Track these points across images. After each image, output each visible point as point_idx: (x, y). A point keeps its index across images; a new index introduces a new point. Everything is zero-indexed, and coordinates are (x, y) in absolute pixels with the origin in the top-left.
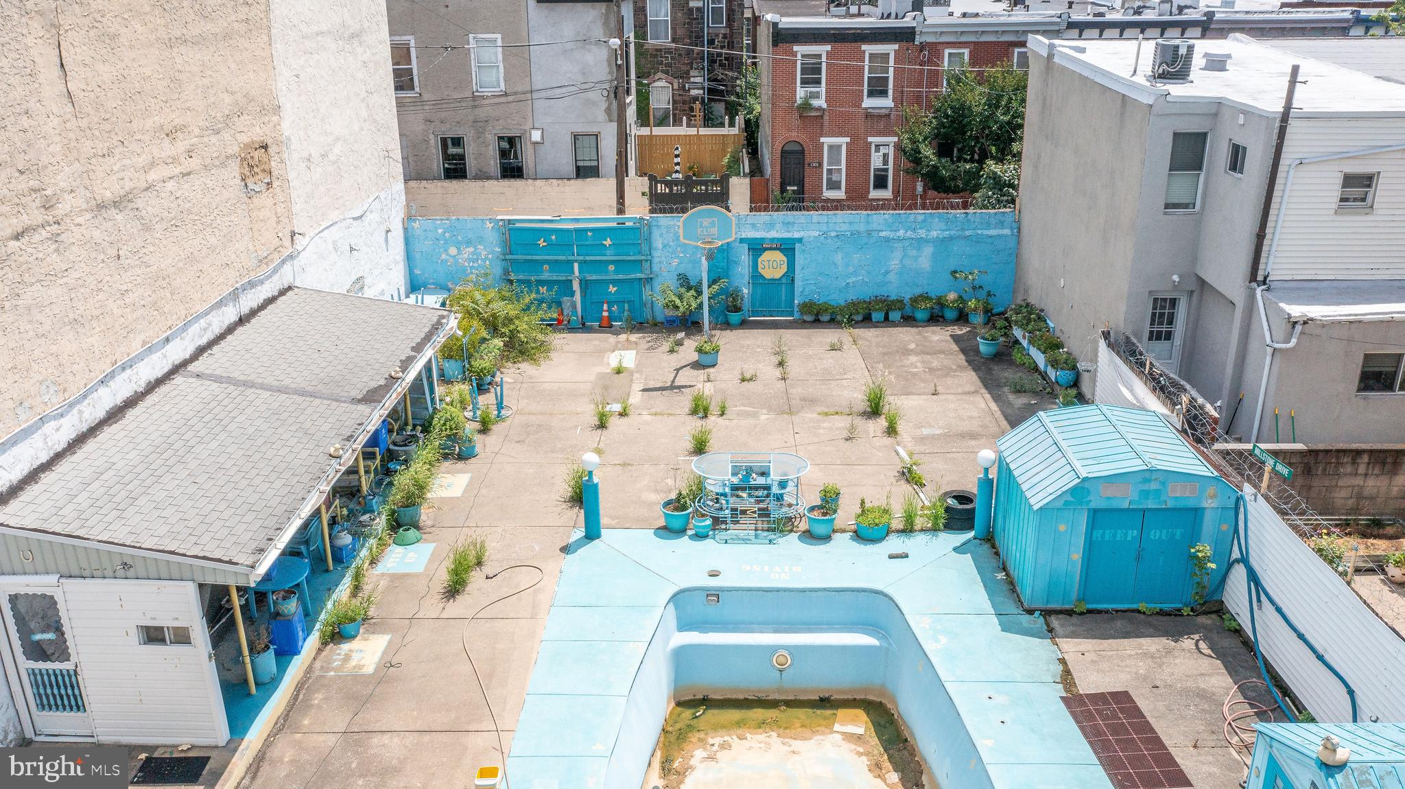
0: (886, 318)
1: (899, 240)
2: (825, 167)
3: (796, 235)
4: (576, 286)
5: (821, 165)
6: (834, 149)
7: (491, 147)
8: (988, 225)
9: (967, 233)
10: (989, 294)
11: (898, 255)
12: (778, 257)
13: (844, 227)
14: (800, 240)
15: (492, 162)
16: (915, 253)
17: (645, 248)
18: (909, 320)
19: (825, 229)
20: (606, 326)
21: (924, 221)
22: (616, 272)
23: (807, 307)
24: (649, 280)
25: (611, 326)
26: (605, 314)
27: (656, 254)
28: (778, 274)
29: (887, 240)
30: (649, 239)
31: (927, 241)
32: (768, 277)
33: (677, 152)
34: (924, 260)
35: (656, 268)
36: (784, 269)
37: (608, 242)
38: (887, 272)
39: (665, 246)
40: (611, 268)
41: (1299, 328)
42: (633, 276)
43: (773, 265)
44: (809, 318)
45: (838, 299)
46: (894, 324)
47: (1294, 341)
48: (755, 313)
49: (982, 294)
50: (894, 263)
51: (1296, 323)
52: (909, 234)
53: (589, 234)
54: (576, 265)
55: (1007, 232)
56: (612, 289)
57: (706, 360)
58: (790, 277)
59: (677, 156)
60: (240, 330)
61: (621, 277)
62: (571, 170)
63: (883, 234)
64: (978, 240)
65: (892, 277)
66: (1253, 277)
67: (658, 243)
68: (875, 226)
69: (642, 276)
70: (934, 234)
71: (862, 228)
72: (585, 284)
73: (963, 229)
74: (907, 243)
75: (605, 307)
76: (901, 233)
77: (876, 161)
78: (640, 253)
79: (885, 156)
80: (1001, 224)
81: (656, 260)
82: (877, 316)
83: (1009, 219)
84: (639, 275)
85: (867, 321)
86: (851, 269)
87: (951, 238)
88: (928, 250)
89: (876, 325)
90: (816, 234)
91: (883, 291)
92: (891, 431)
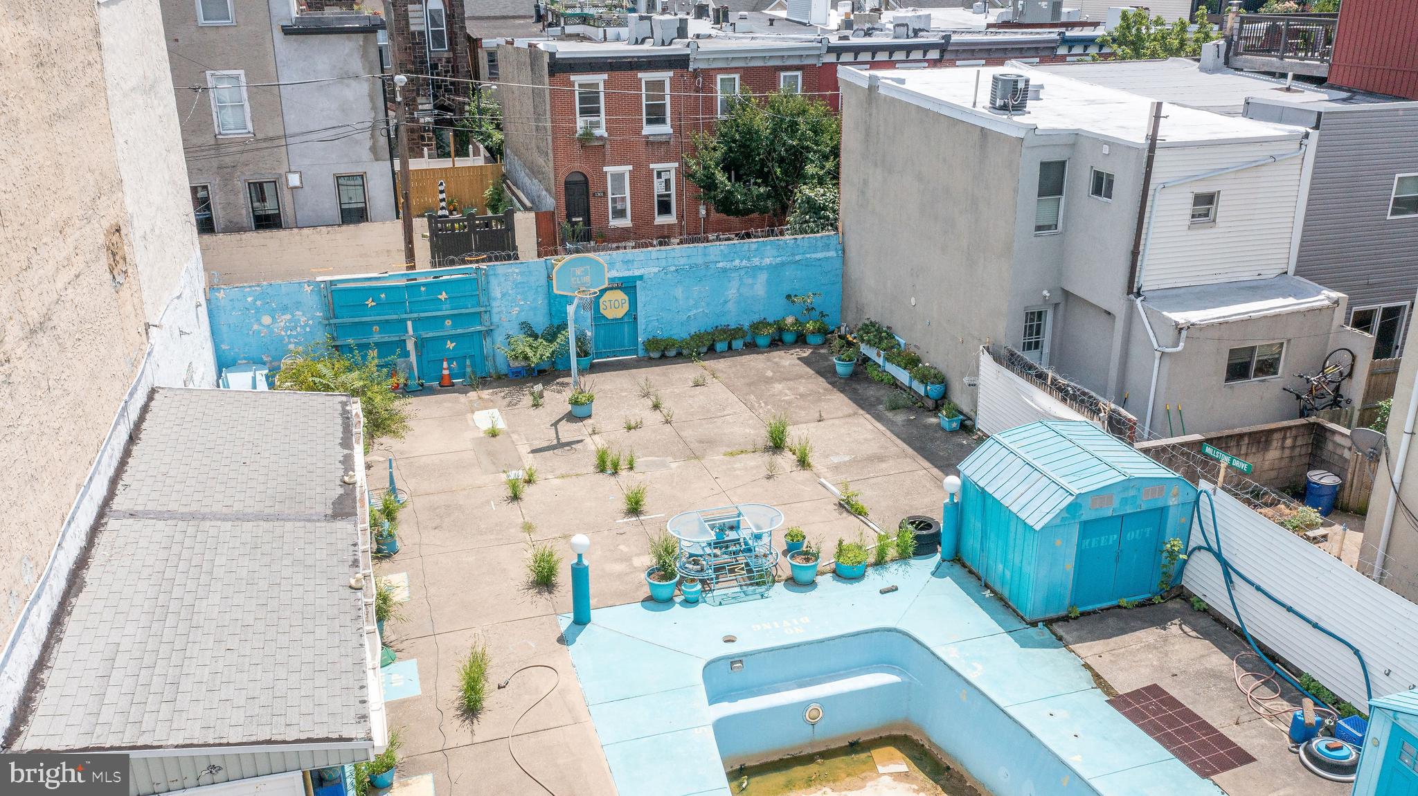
0: (730, 348)
1: (737, 269)
2: (610, 196)
3: (637, 273)
4: (410, 346)
5: (605, 194)
6: (618, 178)
7: (241, 196)
8: (815, 249)
9: (797, 258)
10: (822, 315)
11: (735, 284)
12: (620, 296)
13: (683, 261)
14: (641, 278)
15: (244, 212)
16: (750, 281)
17: (483, 299)
18: (752, 347)
19: (664, 263)
20: (446, 386)
21: (757, 250)
22: (454, 326)
23: (652, 344)
24: (489, 332)
25: (453, 385)
26: (446, 372)
27: (494, 304)
28: (620, 313)
29: (724, 270)
30: (486, 290)
31: (760, 268)
32: (610, 317)
33: (441, 188)
34: (759, 287)
35: (495, 319)
36: (626, 307)
37: (443, 296)
38: (726, 302)
39: (503, 295)
40: (448, 323)
41: (1184, 333)
42: (472, 329)
43: (615, 306)
44: (655, 355)
45: (680, 332)
46: (740, 353)
47: (1182, 344)
48: (599, 355)
49: (815, 314)
50: (732, 292)
51: (1181, 329)
52: (745, 263)
53: (423, 289)
54: (409, 324)
55: (832, 254)
56: (450, 345)
57: (580, 411)
58: (632, 316)
59: (442, 192)
60: (136, 450)
61: (459, 331)
62: (336, 214)
63: (720, 265)
64: (808, 264)
65: (731, 306)
66: (1130, 291)
67: (496, 292)
68: (712, 258)
69: (483, 328)
70: (767, 261)
71: (700, 261)
72: (421, 344)
73: (793, 255)
74: (742, 272)
75: (445, 365)
76: (737, 262)
77: (658, 188)
78: (479, 305)
79: (667, 182)
80: (827, 247)
81: (495, 310)
82: (721, 346)
83: (834, 241)
84: (479, 328)
85: (711, 352)
86: (691, 302)
87: (783, 264)
88: (763, 277)
89: (721, 355)
90: (656, 270)
91: (723, 321)
92: (803, 463)
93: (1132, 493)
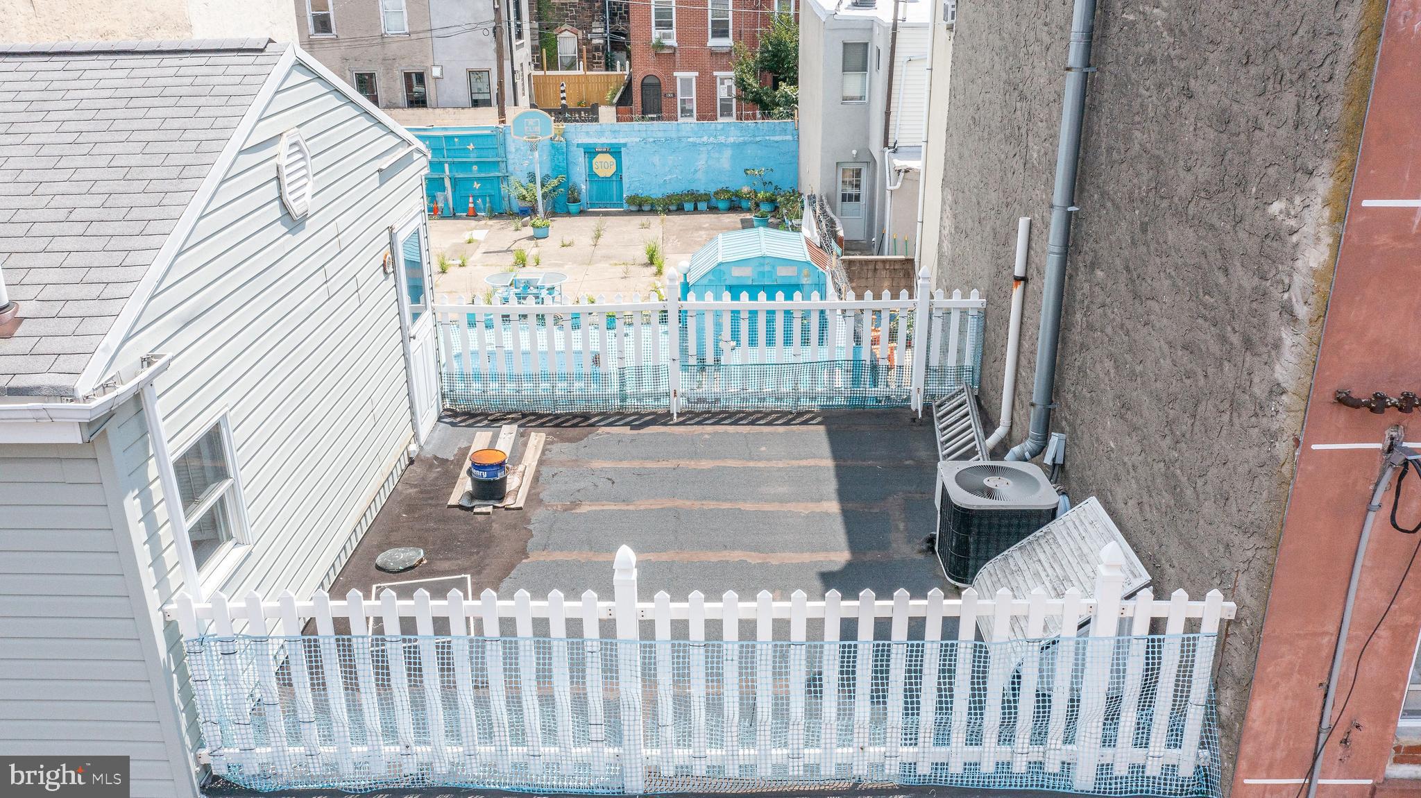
0: (696, 208)
1: (705, 144)
2: (679, 97)
3: (622, 141)
4: (447, 183)
5: (675, 95)
6: (687, 82)
7: (398, 82)
8: (774, 133)
9: (758, 139)
10: (776, 188)
11: (704, 156)
12: (608, 159)
13: (660, 134)
14: (625, 145)
15: (400, 95)
16: (716, 155)
17: (501, 151)
18: (713, 209)
19: (644, 135)
20: (473, 215)
21: (723, 129)
22: (480, 171)
23: (632, 200)
24: (506, 178)
25: (476, 215)
26: (471, 205)
27: (510, 156)
28: (609, 172)
29: (694, 145)
30: (504, 144)
31: (726, 145)
32: (601, 175)
33: (562, 88)
34: (725, 161)
35: (511, 168)
36: (614, 169)
37: (471, 147)
38: (696, 171)
39: (517, 150)
40: (475, 168)
41: (902, 174)
42: (492, 175)
43: (604, 166)
44: (634, 208)
45: (657, 193)
46: (702, 212)
47: (899, 184)
48: (593, 205)
49: (771, 190)
50: (701, 163)
51: (900, 171)
52: (712, 139)
53: (456, 140)
54: (446, 166)
55: (789, 138)
56: (477, 185)
57: (540, 232)
58: (618, 173)
59: (563, 92)
61: (483, 175)
62: (467, 100)
63: (691, 140)
64: (768, 144)
65: (700, 175)
66: (886, 144)
67: (511, 147)
68: (684, 134)
69: (500, 174)
70: (731, 140)
71: (674, 135)
72: (455, 182)
73: (754, 136)
74: (710, 147)
75: (471, 200)
76: (705, 139)
77: (722, 93)
78: (497, 156)
79: (729, 88)
80: (784, 131)
81: (510, 162)
82: (688, 206)
83: (790, 128)
84: (498, 174)
85: (680, 210)
86: (667, 169)
87: (745, 143)
88: (728, 153)
89: (688, 213)
90: (637, 140)
91: (694, 187)
92: (659, 273)
93: (767, 268)
